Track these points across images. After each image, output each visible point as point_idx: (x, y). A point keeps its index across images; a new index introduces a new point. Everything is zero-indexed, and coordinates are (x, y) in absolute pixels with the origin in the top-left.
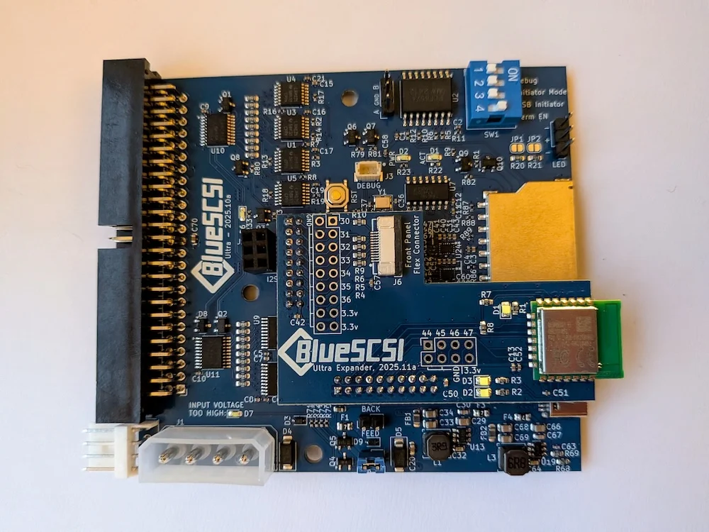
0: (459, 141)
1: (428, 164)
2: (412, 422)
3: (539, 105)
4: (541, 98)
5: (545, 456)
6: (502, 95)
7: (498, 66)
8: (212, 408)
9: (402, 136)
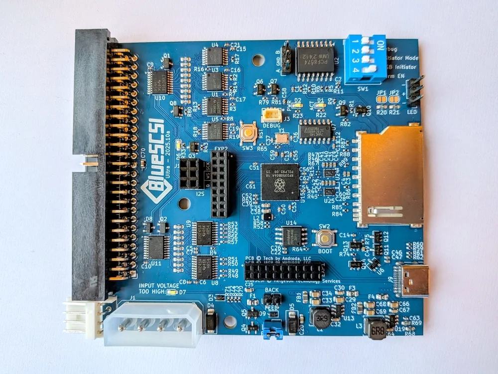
0: (339, 93)
1: (316, 110)
2: (301, 300)
3: (398, 67)
4: (399, 63)
5: (397, 325)
6: (373, 61)
7: (370, 39)
8: (156, 288)
9: (297, 89)
